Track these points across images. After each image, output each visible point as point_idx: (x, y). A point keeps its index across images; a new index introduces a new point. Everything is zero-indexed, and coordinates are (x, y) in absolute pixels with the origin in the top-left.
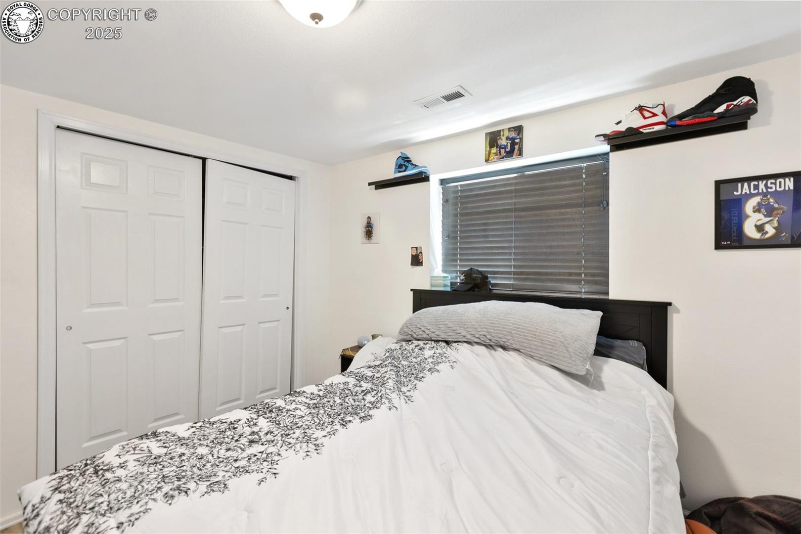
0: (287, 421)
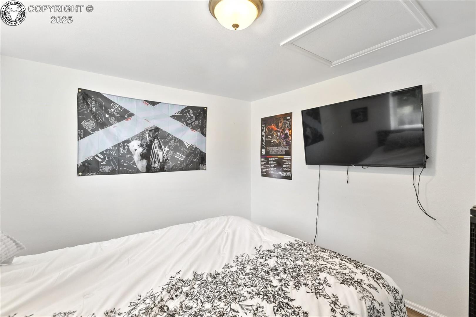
0: (257, 282)
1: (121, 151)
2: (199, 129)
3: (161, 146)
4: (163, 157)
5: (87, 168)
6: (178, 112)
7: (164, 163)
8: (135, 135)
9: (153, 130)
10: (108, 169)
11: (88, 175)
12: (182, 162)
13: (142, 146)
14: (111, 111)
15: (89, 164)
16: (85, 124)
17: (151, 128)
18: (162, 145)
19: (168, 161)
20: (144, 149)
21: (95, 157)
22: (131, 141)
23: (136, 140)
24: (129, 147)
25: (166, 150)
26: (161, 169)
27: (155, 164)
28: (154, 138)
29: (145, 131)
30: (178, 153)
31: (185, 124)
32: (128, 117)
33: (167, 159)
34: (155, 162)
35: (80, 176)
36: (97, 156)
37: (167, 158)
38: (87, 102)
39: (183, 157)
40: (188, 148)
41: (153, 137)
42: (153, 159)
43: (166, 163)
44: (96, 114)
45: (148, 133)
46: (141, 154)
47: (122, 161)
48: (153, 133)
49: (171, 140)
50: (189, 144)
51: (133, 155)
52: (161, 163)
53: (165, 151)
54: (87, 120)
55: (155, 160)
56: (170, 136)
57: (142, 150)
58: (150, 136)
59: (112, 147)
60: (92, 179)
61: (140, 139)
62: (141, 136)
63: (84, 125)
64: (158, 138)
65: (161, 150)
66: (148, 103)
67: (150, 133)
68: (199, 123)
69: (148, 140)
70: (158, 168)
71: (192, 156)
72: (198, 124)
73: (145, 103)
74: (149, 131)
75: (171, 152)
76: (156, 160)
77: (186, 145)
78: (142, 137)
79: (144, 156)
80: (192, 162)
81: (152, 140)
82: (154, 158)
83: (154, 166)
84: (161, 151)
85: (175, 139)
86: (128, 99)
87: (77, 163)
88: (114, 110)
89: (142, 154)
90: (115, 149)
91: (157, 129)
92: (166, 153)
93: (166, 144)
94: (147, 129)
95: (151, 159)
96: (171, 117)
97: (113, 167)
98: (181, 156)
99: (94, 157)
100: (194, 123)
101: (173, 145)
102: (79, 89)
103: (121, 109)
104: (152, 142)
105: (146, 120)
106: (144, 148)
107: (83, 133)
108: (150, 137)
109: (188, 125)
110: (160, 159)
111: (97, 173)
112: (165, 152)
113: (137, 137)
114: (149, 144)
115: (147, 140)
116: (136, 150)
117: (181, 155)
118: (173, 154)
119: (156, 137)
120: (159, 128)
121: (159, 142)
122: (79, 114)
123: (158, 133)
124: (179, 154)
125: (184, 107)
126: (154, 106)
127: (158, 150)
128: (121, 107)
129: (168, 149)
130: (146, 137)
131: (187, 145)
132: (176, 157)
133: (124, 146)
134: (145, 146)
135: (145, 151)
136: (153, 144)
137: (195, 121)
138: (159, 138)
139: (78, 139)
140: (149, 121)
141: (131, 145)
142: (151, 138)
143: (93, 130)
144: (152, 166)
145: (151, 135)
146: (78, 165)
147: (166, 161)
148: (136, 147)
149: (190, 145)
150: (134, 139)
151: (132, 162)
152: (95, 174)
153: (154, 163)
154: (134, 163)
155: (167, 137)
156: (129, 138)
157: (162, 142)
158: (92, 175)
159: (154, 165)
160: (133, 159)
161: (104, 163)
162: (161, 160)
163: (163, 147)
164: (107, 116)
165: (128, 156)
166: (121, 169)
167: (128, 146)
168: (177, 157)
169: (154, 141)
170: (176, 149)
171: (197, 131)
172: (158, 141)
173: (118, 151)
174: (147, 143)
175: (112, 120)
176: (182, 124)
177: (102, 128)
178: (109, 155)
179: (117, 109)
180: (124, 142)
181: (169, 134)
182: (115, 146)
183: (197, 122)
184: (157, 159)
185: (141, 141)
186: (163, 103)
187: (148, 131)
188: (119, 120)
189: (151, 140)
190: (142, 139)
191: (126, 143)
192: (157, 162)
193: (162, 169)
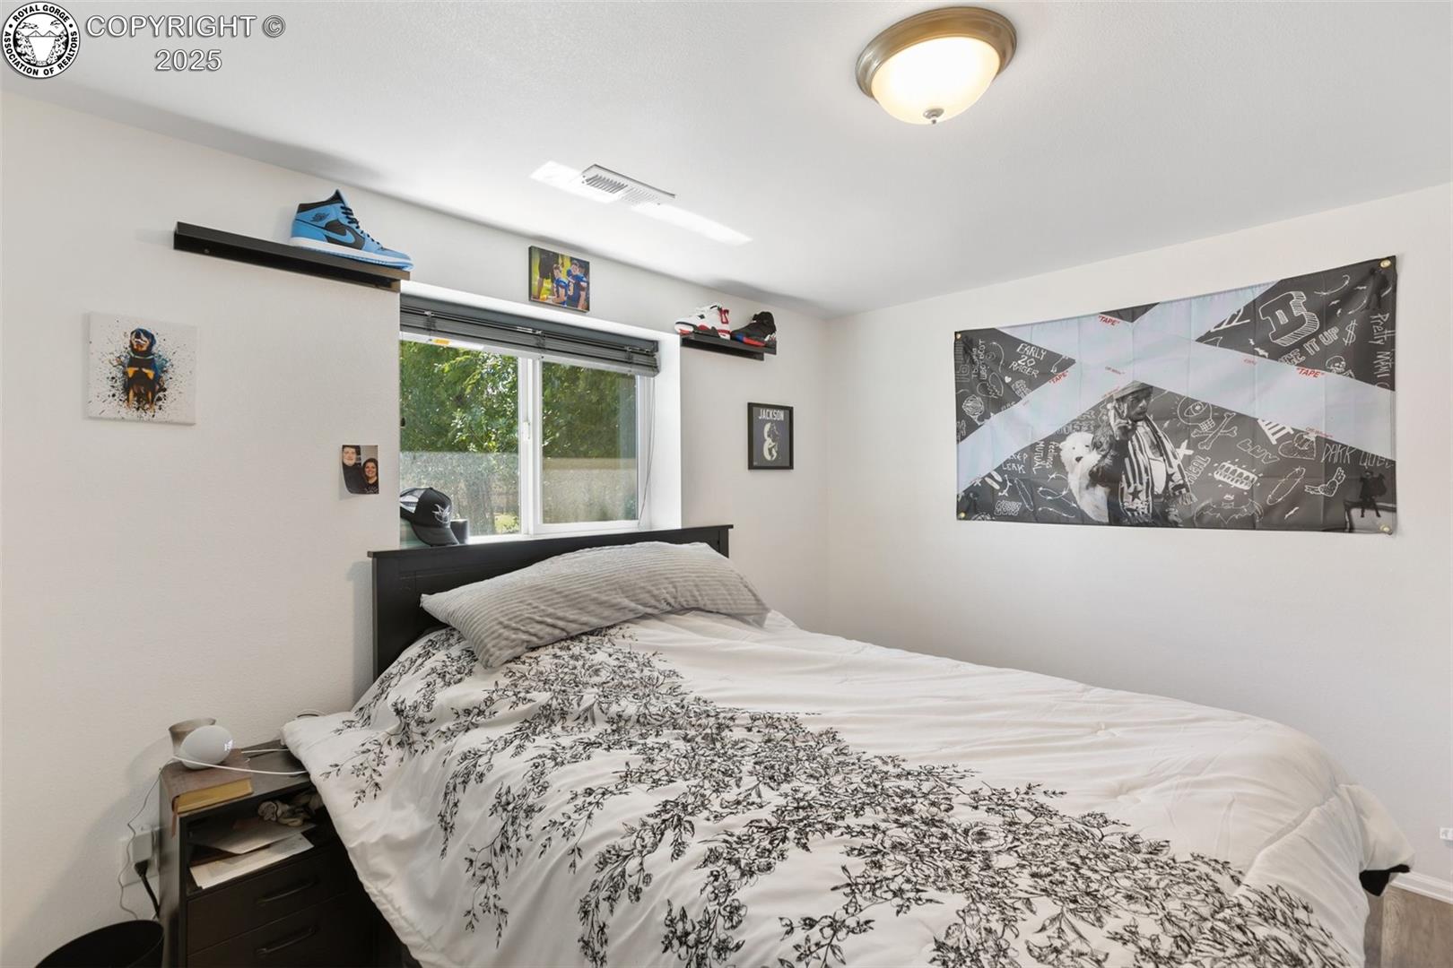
1: (1038, 463)
2: (1339, 361)
3: (1162, 442)
4: (1169, 477)
5: (972, 504)
6: (1233, 317)
7: (1168, 498)
8: (1076, 418)
9: (1130, 397)
10: (1013, 507)
11: (975, 519)
12: (1241, 497)
13: (1098, 448)
14: (1019, 365)
15: (976, 495)
16: (968, 406)
17: (1123, 390)
18: (1164, 440)
19: (1184, 490)
20: (1104, 457)
21: (986, 479)
22: (1067, 435)
23: (1078, 431)
24: (1059, 453)
25: (1181, 456)
26: (1154, 515)
27: (1136, 500)
28: (1135, 421)
29: (1103, 402)
30: (1227, 465)
31: (1261, 352)
32: (1058, 372)
33: (1184, 485)
34: (1135, 494)
35: (960, 519)
36: (990, 476)
37: (1181, 482)
38: (972, 358)
39: (1247, 478)
40: (1274, 442)
41: (1129, 417)
42: (1129, 485)
43: (1178, 496)
44: (987, 380)
45: (1115, 407)
46: (1095, 469)
47: (1041, 489)
48: (1128, 408)
49: (1202, 419)
50: (1284, 428)
51: (1067, 473)
52: (1155, 497)
53: (1175, 457)
54: (971, 398)
55: (1136, 488)
56: (1198, 408)
57: (1099, 457)
58: (1119, 414)
59: (1016, 454)
60: (983, 528)
61: (1089, 427)
62: (1093, 420)
63: (966, 410)
64: (1147, 420)
65: (1162, 455)
66: (1114, 319)
67: (1119, 405)
68: (1342, 333)
69: (1115, 429)
70: (1146, 512)
71: (1296, 476)
72: (1338, 342)
73: (1105, 321)
74: (1117, 400)
75: (1201, 462)
76: (1140, 487)
77: (1269, 433)
78: (1095, 420)
79: (1101, 476)
80: (1297, 498)
81: (1130, 427)
82: (1135, 482)
83: (1131, 507)
84: (1161, 459)
85: (1219, 414)
86: (1059, 323)
87: (956, 490)
88: (1026, 361)
89: (1098, 469)
90: (1022, 458)
91: (1145, 391)
92: (1179, 466)
93: (1178, 435)
94: (1112, 396)
95: (1124, 484)
96: (1200, 340)
97: (1023, 505)
98: (1241, 475)
99: (983, 478)
100: (1318, 342)
101: (1212, 438)
102: (956, 333)
103: (1040, 354)
104: (1127, 432)
105: (1109, 369)
106: (1103, 453)
107: (966, 426)
108: (1121, 417)
109: (1277, 354)
110: (1155, 484)
111: (991, 517)
112: (1175, 463)
113: (1081, 421)
114: (1118, 439)
115: (1111, 429)
116: (1078, 459)
117: (1239, 471)
118: (1210, 468)
119: (1141, 416)
120: (1152, 387)
121: (1155, 432)
122: (958, 386)
123: (1148, 401)
124: (1233, 468)
125: (1258, 293)
126: (1132, 321)
127: (1151, 456)
128: (1041, 349)
129: (1190, 452)
130: (1108, 420)
131: (1273, 434)
132: (1217, 477)
133: (1046, 450)
134: (1105, 446)
135: (1108, 461)
136: (1134, 437)
137: (1321, 331)
138: (1151, 418)
139: (958, 441)
140: (1118, 370)
141: (1066, 446)
142: (1123, 421)
143: (982, 418)
144: (1124, 506)
145: (1123, 412)
146: (958, 496)
147: (1177, 493)
148: (1081, 450)
149: (1289, 430)
150: (1073, 428)
151: (1064, 493)
152: (988, 518)
153: (1131, 497)
154: (1070, 496)
155: (1182, 412)
156: (1061, 427)
157: (1166, 431)
158: (983, 519)
159: (1128, 502)
160: (1066, 485)
161: (1005, 492)
162: (1159, 488)
163: (1169, 446)
164: (1008, 380)
165: (1053, 476)
166: (1040, 509)
167: (1058, 450)
168: (1221, 478)
169: (1136, 429)
170: (1222, 451)
171: (1331, 371)
172: (1148, 429)
173: (1030, 463)
174: (1112, 436)
175: (1019, 385)
176: (1250, 357)
177: (997, 410)
178: (1013, 473)
179: (1030, 357)
180: (1047, 441)
181: (1189, 402)
182: (1023, 451)
183: (1331, 335)
184: (1145, 484)
185: (1094, 433)
186: (1165, 303)
187: (1115, 402)
188: (1033, 384)
189: (1125, 427)
190: (1097, 427)
191: (1054, 443)
192: (1142, 496)
193: (1159, 519)
